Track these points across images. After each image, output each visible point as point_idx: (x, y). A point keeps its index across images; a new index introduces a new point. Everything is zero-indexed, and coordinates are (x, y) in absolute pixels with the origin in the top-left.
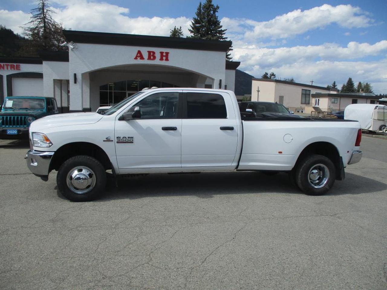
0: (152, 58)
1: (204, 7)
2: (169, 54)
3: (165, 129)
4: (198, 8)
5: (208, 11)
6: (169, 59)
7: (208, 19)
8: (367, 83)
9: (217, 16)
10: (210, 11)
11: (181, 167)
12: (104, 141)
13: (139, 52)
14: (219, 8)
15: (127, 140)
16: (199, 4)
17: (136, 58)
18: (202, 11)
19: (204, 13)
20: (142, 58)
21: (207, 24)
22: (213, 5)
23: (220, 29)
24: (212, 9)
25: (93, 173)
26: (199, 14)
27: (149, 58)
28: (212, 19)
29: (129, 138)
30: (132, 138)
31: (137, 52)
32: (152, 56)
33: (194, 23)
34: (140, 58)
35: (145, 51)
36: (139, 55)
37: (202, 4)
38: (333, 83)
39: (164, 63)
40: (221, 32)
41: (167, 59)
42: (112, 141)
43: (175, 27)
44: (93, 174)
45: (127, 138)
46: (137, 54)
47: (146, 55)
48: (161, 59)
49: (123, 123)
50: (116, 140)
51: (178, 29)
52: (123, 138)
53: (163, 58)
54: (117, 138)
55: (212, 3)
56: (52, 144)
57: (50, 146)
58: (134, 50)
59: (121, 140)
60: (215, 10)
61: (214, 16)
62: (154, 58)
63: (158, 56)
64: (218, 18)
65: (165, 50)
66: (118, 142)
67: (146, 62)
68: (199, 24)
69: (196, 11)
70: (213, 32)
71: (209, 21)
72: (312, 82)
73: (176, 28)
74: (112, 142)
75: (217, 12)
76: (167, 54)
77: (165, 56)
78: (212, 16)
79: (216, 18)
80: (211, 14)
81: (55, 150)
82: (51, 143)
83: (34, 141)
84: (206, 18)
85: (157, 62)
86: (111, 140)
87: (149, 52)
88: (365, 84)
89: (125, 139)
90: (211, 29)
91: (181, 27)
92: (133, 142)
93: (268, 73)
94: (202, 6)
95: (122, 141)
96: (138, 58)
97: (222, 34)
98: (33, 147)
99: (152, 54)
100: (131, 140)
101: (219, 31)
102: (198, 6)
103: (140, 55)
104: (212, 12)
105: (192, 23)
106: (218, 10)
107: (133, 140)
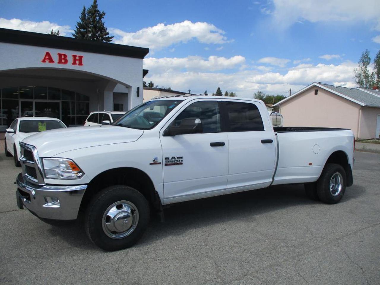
0: (63, 61)
1: (89, 12)
2: (83, 58)
3: (213, 145)
4: (82, 13)
5: (94, 16)
6: (83, 63)
7: (94, 24)
8: (232, 93)
9: (103, 22)
10: (95, 17)
11: (227, 189)
12: (151, 164)
13: (48, 54)
14: (105, 15)
15: (176, 161)
16: (83, 8)
17: (44, 61)
18: (87, 15)
19: (89, 18)
20: (51, 61)
21: (93, 30)
22: (99, 10)
23: (107, 36)
24: (98, 15)
25: (136, 208)
26: (83, 18)
27: (60, 62)
28: (98, 25)
29: (178, 158)
30: (182, 158)
31: (45, 54)
32: (63, 59)
33: (78, 27)
34: (48, 61)
35: (55, 53)
36: (47, 57)
37: (87, 8)
38: (205, 92)
39: (77, 68)
40: (108, 39)
41: (81, 64)
42: (160, 163)
43: (52, 30)
44: (135, 210)
45: (176, 158)
46: (46, 56)
47: (56, 58)
48: (74, 63)
49: (169, 139)
50: (164, 162)
51: (55, 33)
52: (172, 158)
53: (76, 62)
54: (166, 158)
55: (98, 9)
56: (84, 174)
57: (79, 177)
58: (42, 51)
59: (170, 161)
60: (101, 16)
61: (99, 21)
62: (66, 62)
63: (70, 59)
64: (104, 24)
65: (78, 54)
66: (166, 165)
67: (56, 65)
68: (83, 29)
69: (80, 15)
70: (99, 38)
71: (95, 27)
72: (190, 91)
73: (54, 32)
74: (160, 165)
75: (103, 18)
76: (81, 57)
77: (78, 60)
78: (98, 22)
79: (102, 24)
80: (97, 19)
81: (88, 182)
82: (81, 171)
83: (45, 170)
84: (92, 24)
85: (69, 66)
86: (158, 162)
87: (60, 55)
88: (231, 93)
89: (173, 160)
90: (97, 35)
91: (58, 31)
92: (182, 164)
93: (146, 82)
94: (86, 11)
95: (171, 163)
96: (46, 60)
97: (109, 41)
98: (45, 179)
99: (63, 57)
100: (180, 161)
101: (106, 37)
102: (82, 10)
103: (49, 58)
104: (98, 18)
105: (77, 27)
106: (104, 16)
107: (182, 161)
